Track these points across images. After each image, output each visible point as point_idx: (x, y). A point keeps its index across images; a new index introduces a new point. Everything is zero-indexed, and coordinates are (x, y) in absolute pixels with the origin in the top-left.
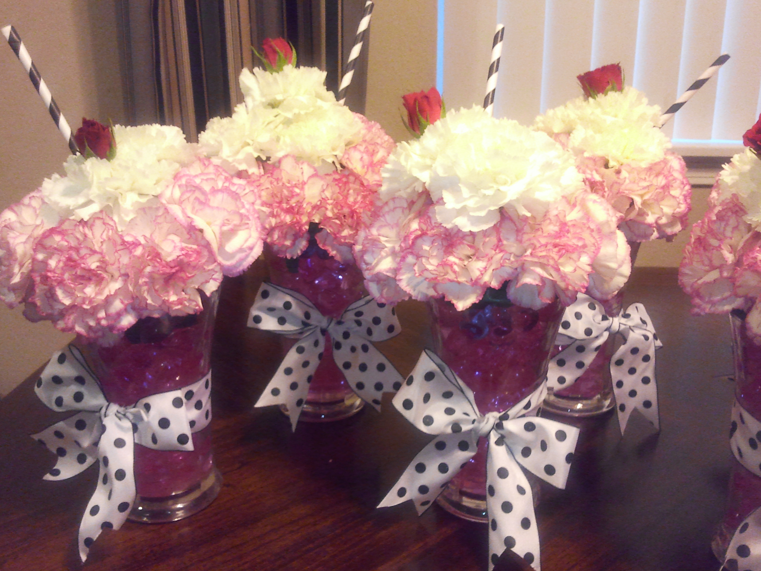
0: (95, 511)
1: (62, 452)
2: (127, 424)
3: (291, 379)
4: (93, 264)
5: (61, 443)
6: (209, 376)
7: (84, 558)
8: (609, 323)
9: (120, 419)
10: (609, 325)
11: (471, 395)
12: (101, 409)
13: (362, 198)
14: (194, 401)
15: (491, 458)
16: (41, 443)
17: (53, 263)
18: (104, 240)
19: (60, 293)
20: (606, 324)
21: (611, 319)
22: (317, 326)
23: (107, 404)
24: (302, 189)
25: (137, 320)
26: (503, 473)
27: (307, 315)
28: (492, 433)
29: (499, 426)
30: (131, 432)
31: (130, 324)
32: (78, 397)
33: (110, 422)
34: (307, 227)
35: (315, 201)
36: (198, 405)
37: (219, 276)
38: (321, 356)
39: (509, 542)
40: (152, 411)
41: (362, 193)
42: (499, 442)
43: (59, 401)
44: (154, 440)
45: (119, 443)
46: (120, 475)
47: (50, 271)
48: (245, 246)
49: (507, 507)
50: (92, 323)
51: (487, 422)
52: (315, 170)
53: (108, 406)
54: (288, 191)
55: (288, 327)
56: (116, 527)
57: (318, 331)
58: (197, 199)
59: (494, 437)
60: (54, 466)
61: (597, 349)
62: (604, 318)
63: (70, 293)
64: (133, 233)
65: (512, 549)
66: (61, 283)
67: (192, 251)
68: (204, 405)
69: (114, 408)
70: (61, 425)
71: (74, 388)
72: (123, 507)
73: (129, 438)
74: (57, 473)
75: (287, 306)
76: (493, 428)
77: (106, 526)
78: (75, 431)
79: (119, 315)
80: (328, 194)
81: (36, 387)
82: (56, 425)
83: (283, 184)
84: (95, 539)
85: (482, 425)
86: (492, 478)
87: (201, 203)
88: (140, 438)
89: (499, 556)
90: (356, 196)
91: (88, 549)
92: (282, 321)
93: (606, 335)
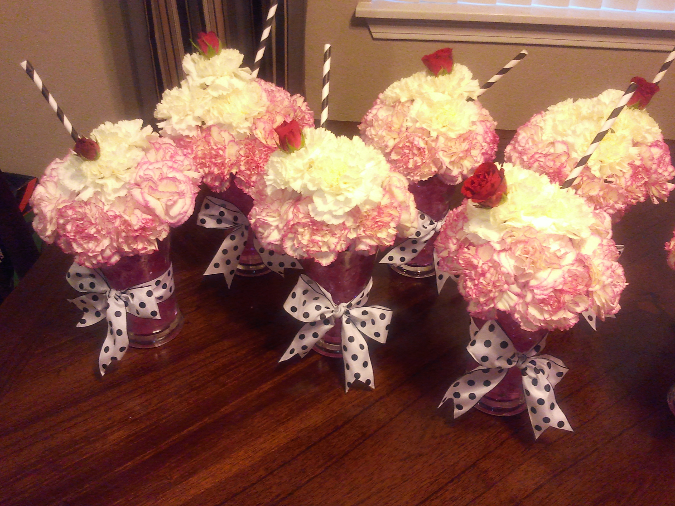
0: (107, 349)
1: (86, 310)
2: (122, 303)
3: (227, 257)
4: (92, 231)
5: (85, 305)
6: (171, 269)
7: (103, 374)
8: (434, 226)
9: (117, 299)
10: (434, 227)
11: (329, 295)
12: (106, 292)
13: (265, 156)
14: (161, 285)
15: (344, 330)
16: (74, 305)
17: (69, 227)
18: (97, 218)
19: (74, 245)
20: (432, 226)
21: (436, 223)
22: (242, 225)
23: (109, 289)
24: (224, 151)
25: (120, 257)
26: (351, 339)
27: (236, 218)
28: (343, 316)
29: (347, 313)
30: (125, 307)
31: (116, 261)
32: (92, 285)
33: (111, 301)
34: (228, 177)
35: (234, 159)
36: (164, 286)
37: (167, 229)
38: (245, 243)
39: (357, 376)
40: (135, 298)
41: (265, 153)
42: (348, 322)
43: (81, 286)
44: (138, 313)
45: (118, 314)
46: (119, 332)
47: (68, 232)
48: (182, 212)
49: (355, 357)
50: (95, 262)
51: (341, 311)
52: (233, 137)
53: (110, 291)
54: (215, 151)
55: (224, 225)
56: (119, 359)
57: (244, 227)
58: (151, 187)
59: (345, 319)
60: (82, 317)
61: (425, 242)
62: (431, 223)
63: (80, 245)
64: (114, 209)
65: (359, 379)
66: (75, 240)
67: (149, 220)
68: (168, 286)
69: (114, 293)
70: (83, 297)
71: (90, 280)
72: (122, 349)
73: (123, 311)
74: (84, 322)
75: (222, 214)
76: (344, 314)
77: (114, 359)
78: (93, 302)
79: (110, 258)
80: (242, 153)
81: (67, 278)
82: (81, 297)
83: (212, 147)
84: (108, 365)
85: (337, 313)
86: (345, 341)
87: (153, 189)
88: (130, 310)
89: (352, 383)
90: (260, 154)
91: (105, 370)
92: (219, 221)
93: (433, 232)
